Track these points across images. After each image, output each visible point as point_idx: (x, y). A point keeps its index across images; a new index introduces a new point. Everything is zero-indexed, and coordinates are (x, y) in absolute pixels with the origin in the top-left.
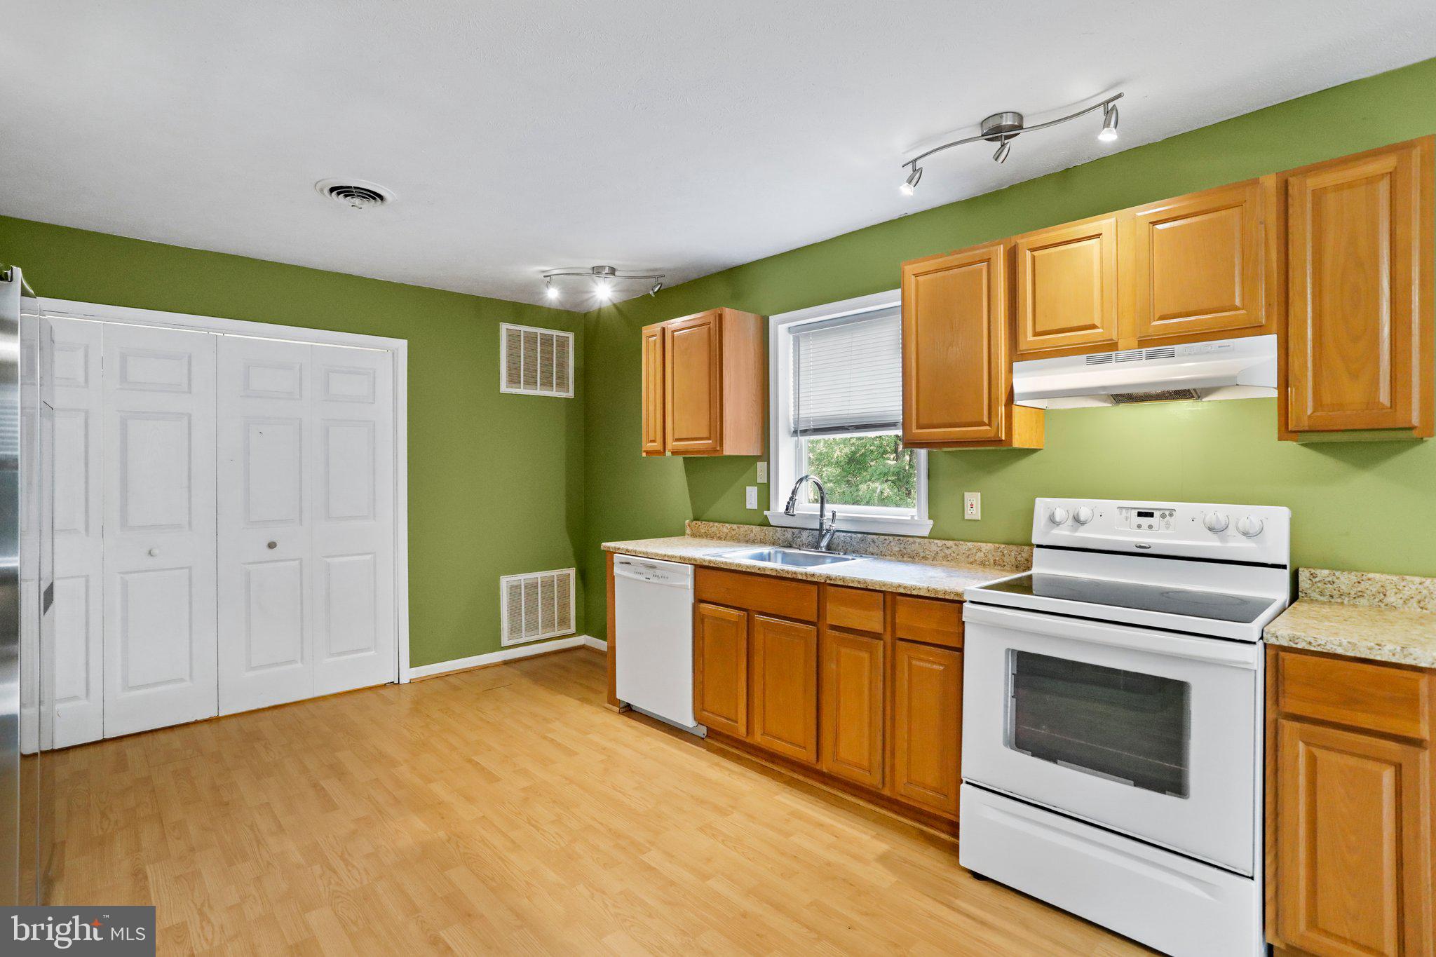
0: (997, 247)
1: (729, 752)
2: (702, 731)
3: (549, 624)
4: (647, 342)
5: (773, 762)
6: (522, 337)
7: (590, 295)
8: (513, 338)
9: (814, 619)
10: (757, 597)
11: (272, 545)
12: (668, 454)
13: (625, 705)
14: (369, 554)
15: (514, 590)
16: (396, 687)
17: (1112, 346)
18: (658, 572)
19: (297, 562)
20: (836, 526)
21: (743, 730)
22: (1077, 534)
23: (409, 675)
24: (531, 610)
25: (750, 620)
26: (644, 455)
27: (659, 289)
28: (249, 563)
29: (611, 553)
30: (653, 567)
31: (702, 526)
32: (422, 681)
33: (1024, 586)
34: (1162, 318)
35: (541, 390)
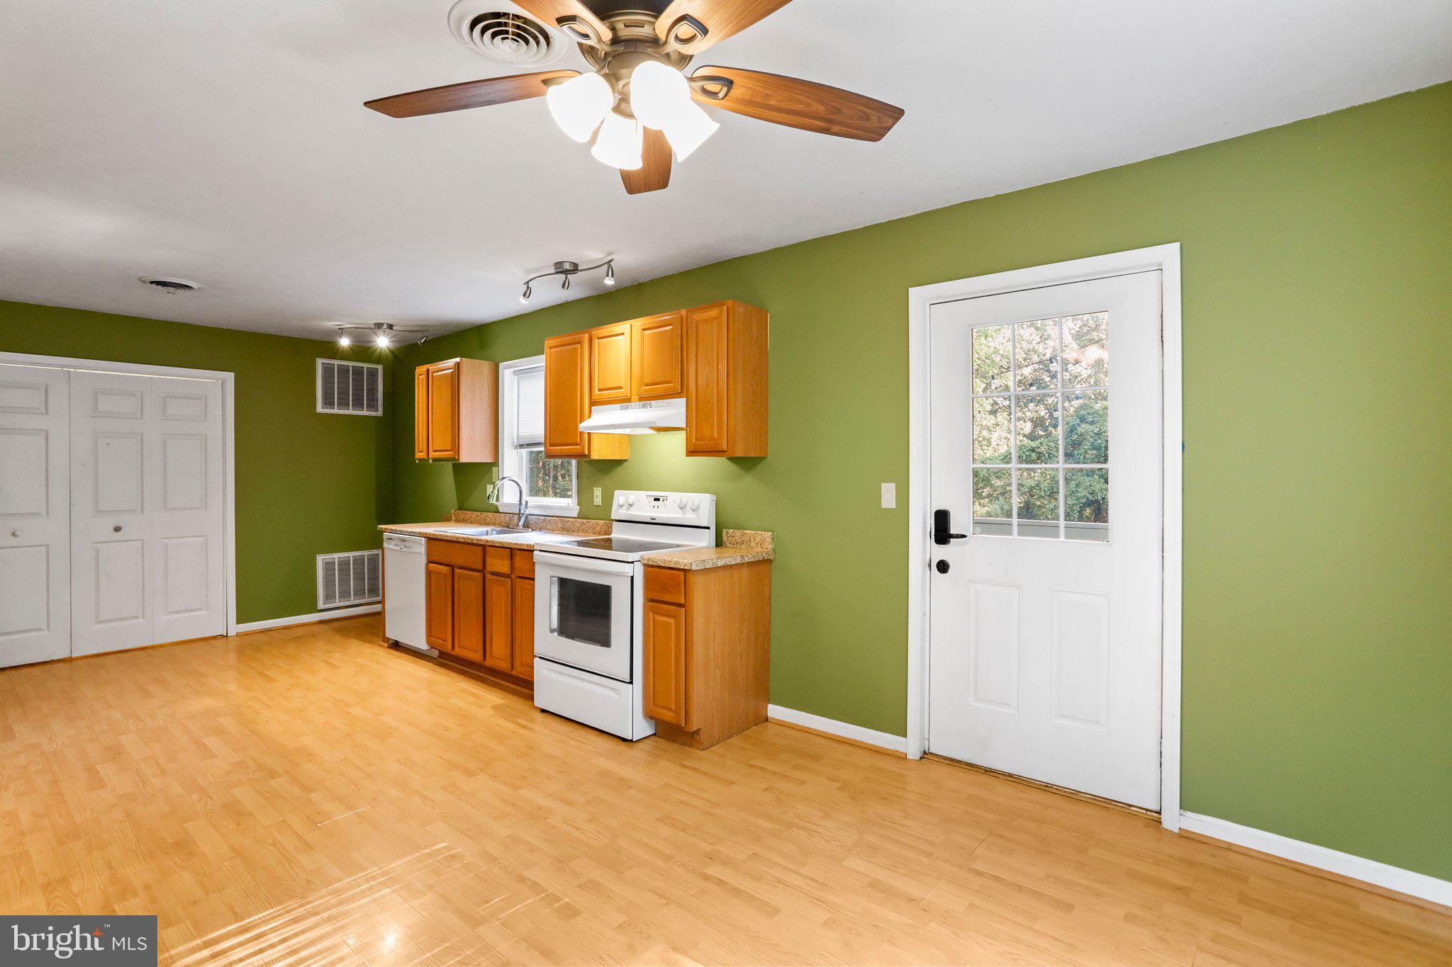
0: (584, 335)
1: (448, 665)
2: (435, 653)
3: (360, 593)
4: (418, 378)
5: (471, 668)
6: (336, 369)
7: (374, 344)
8: (328, 371)
9: (481, 568)
10: (458, 557)
11: (117, 529)
12: (431, 461)
13: (394, 641)
14: (202, 536)
15: (329, 566)
16: (225, 638)
17: (628, 400)
18: (407, 544)
19: (140, 542)
20: (528, 512)
21: (450, 646)
22: (629, 512)
23: (235, 629)
24: (344, 581)
25: (453, 571)
26: (417, 461)
27: (425, 341)
28: (98, 543)
29: (382, 532)
30: (404, 540)
31: (462, 514)
32: (247, 634)
33: (607, 544)
34: (646, 385)
35: (353, 410)
